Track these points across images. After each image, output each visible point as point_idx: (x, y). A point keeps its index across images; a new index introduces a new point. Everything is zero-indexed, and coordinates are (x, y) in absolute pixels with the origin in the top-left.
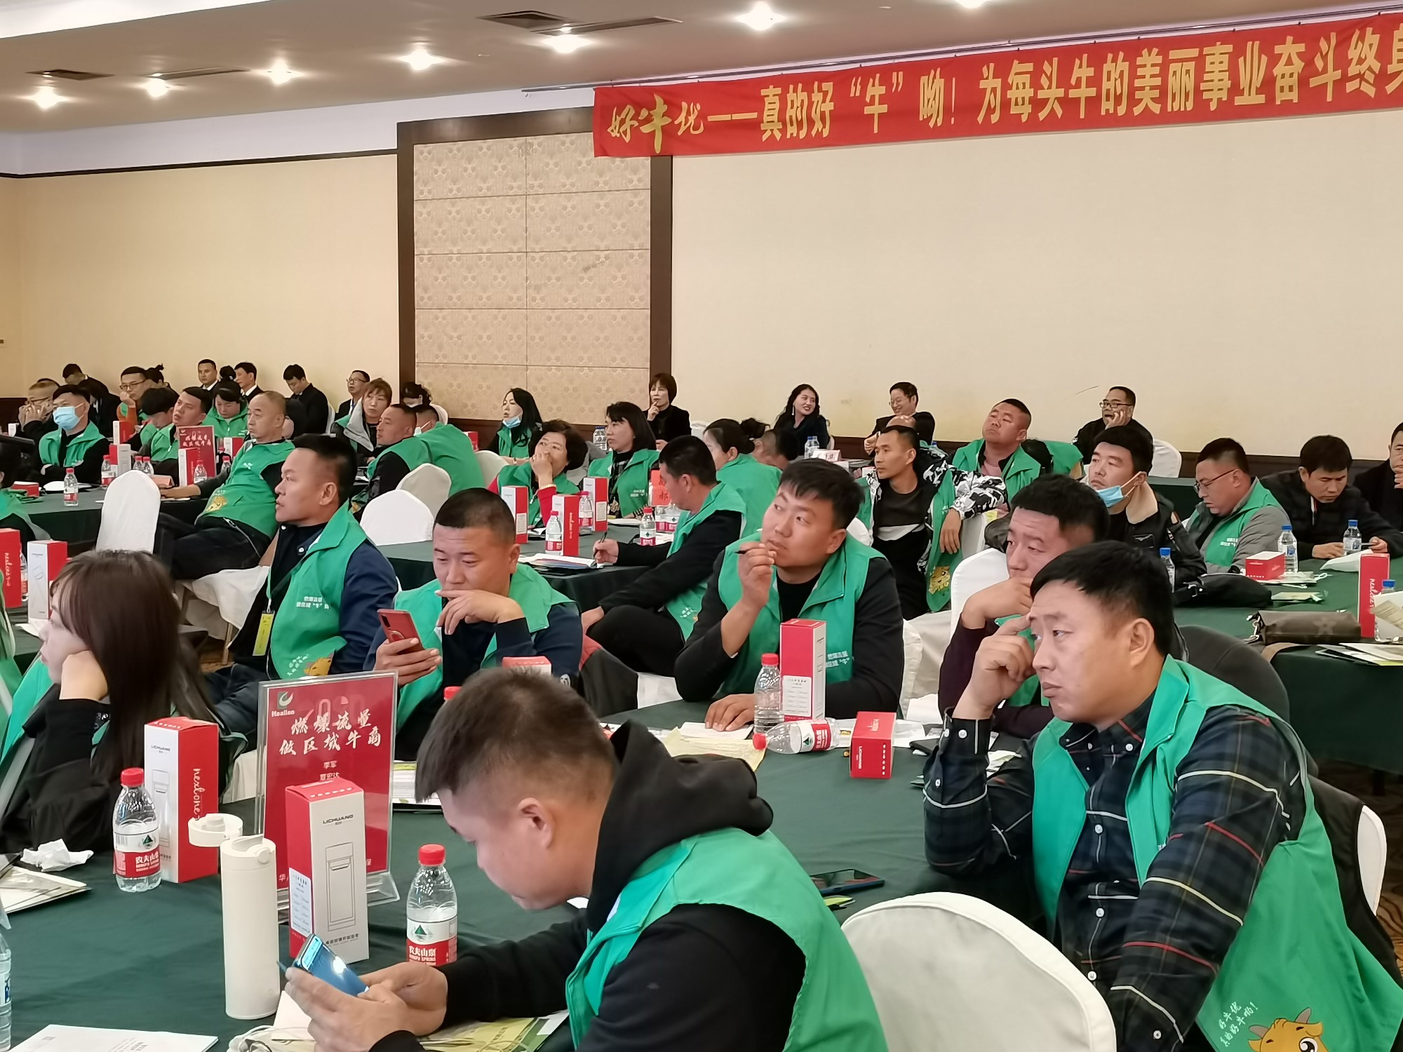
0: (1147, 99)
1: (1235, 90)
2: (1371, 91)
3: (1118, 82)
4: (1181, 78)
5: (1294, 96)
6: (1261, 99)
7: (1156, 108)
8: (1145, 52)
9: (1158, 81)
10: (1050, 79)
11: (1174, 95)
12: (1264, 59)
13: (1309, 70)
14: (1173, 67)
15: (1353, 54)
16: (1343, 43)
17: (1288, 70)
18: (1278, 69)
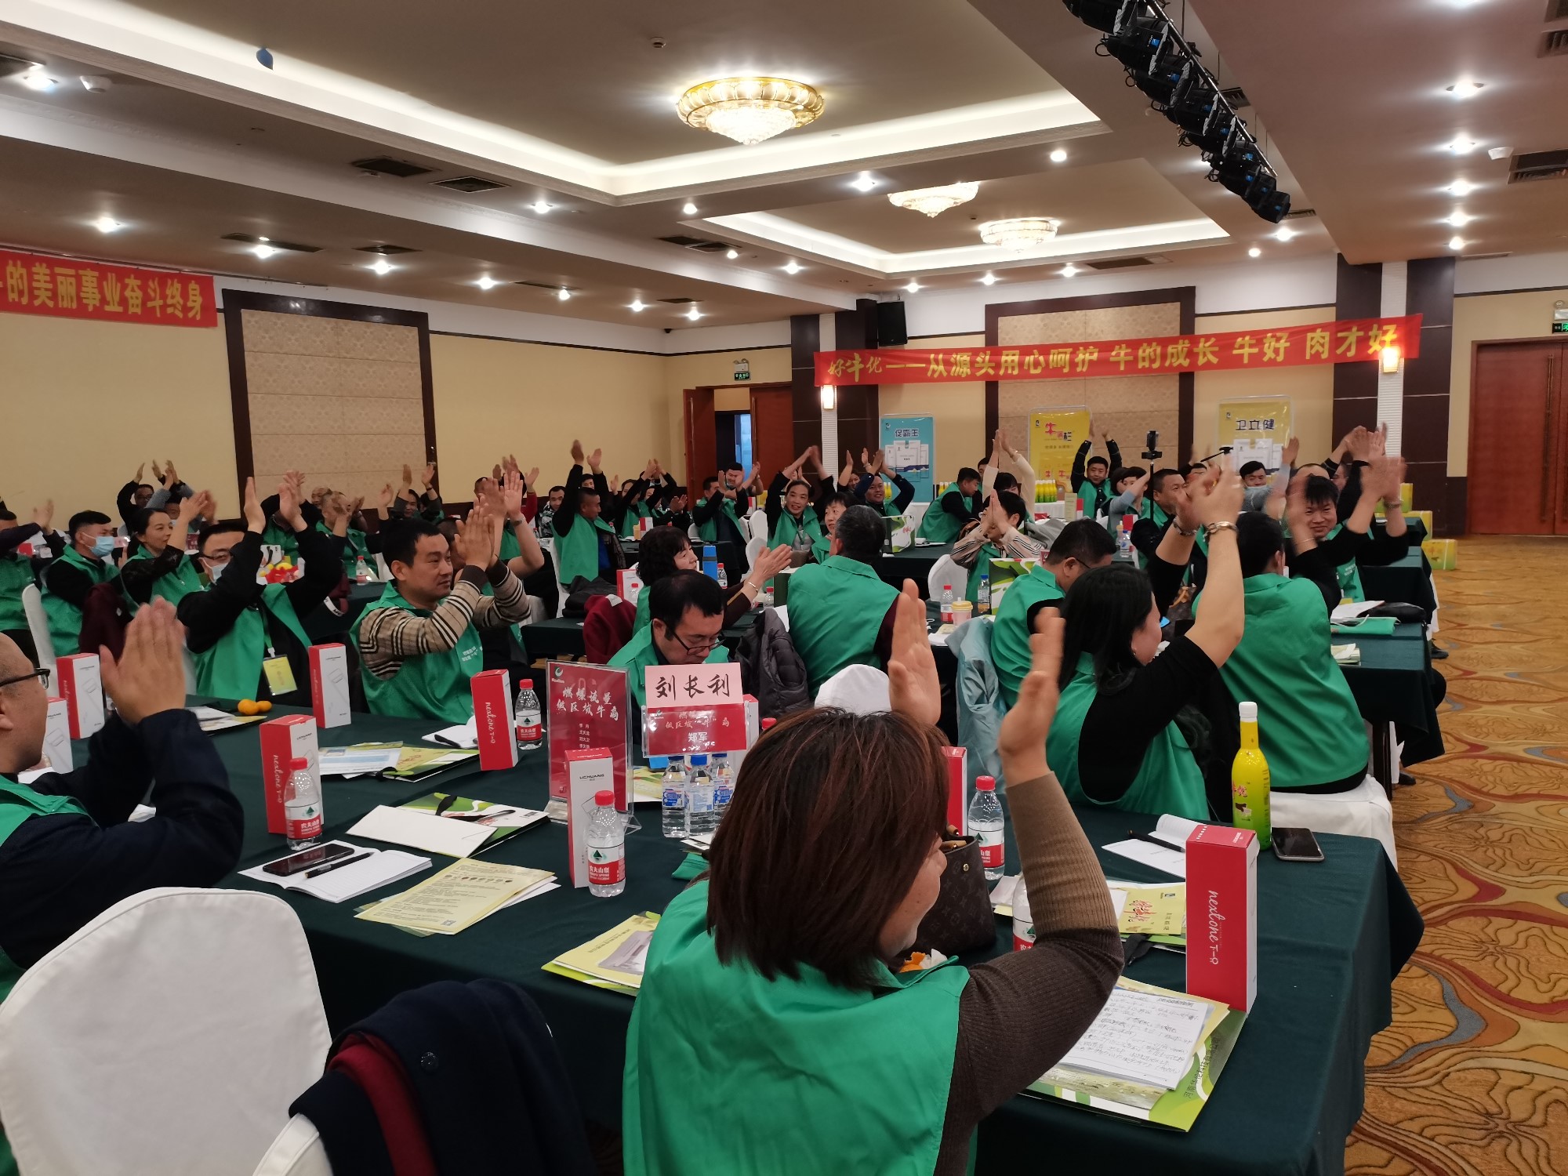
0: (43, 297)
1: (104, 301)
2: (180, 315)
3: (20, 281)
4: (66, 287)
5: (138, 311)
6: (120, 309)
7: (51, 304)
8: (37, 264)
9: (50, 286)
11: (63, 297)
12: (119, 285)
13: (146, 298)
14: (60, 279)
15: (168, 292)
16: (163, 285)
17: (134, 295)
18: (128, 293)
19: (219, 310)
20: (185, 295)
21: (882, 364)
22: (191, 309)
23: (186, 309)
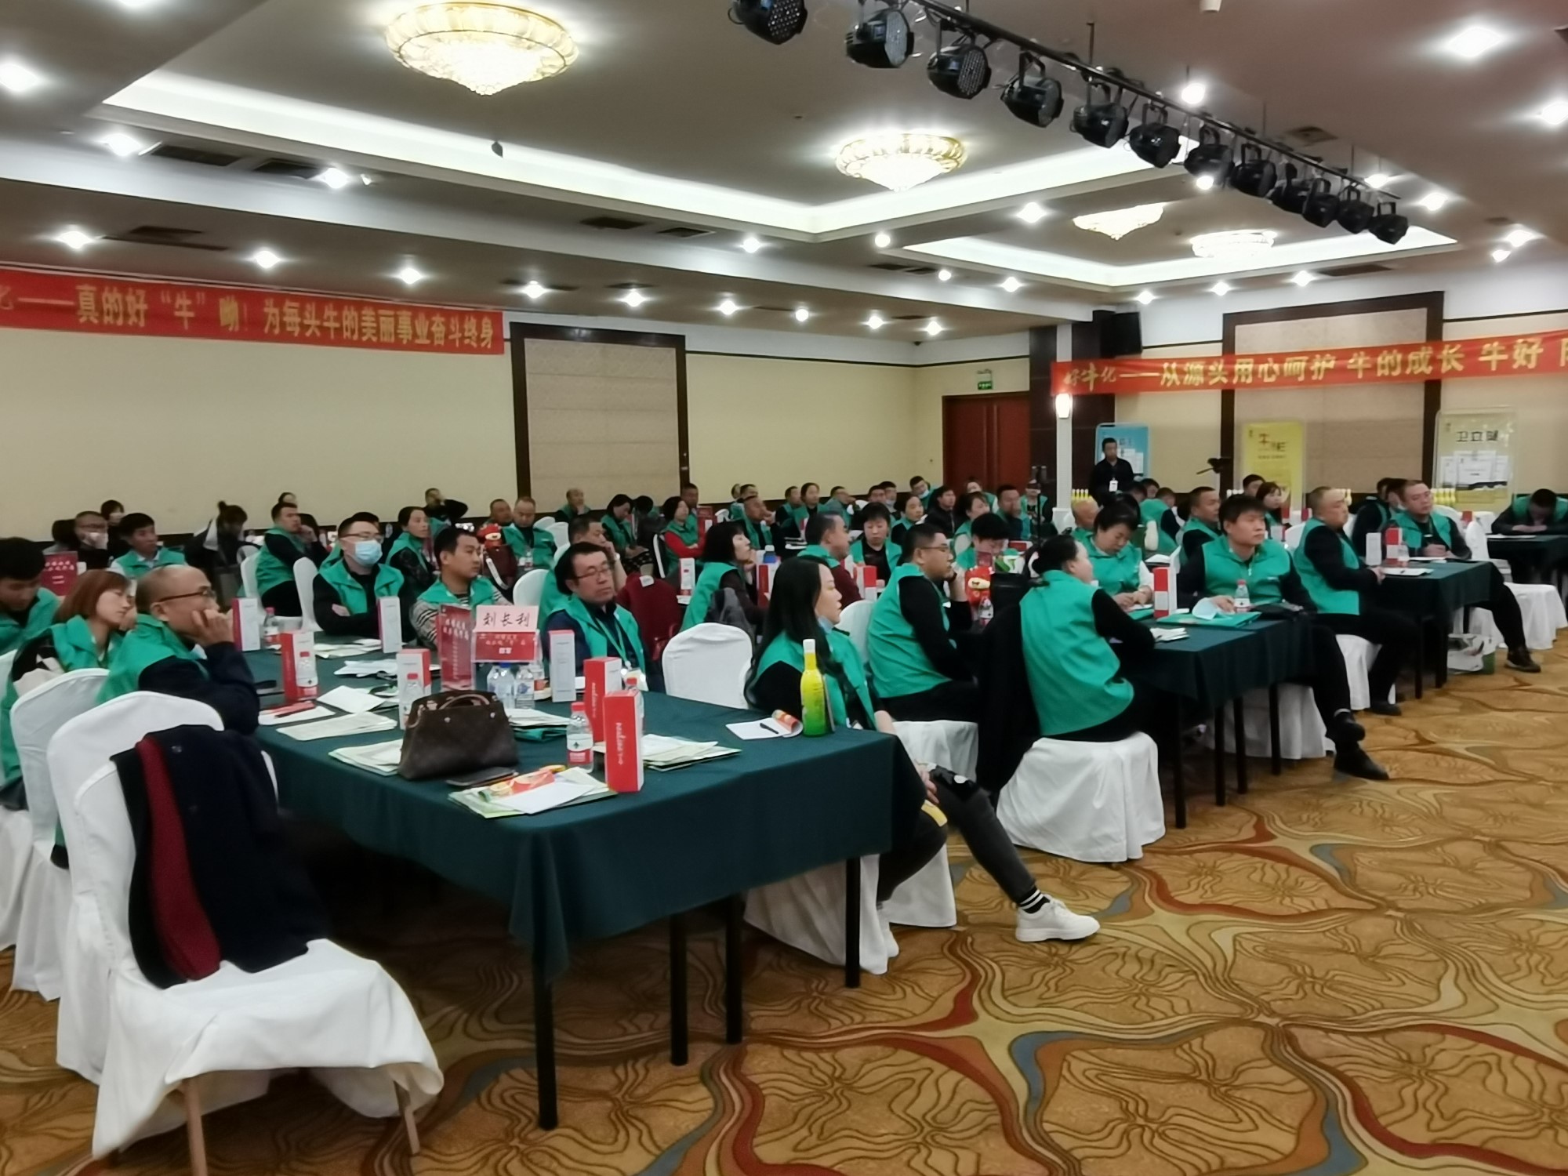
0: (369, 335)
1: (415, 335)
2: (474, 345)
3: (352, 322)
4: (387, 324)
5: (442, 343)
6: (427, 342)
7: (374, 339)
8: (366, 307)
9: (375, 325)
10: (311, 313)
11: (384, 335)
12: (427, 322)
13: (448, 333)
14: (382, 319)
15: (466, 326)
16: (462, 322)
17: (439, 329)
18: (434, 329)
19: (506, 340)
20: (479, 328)
21: (1116, 373)
22: (484, 339)
23: (479, 340)
